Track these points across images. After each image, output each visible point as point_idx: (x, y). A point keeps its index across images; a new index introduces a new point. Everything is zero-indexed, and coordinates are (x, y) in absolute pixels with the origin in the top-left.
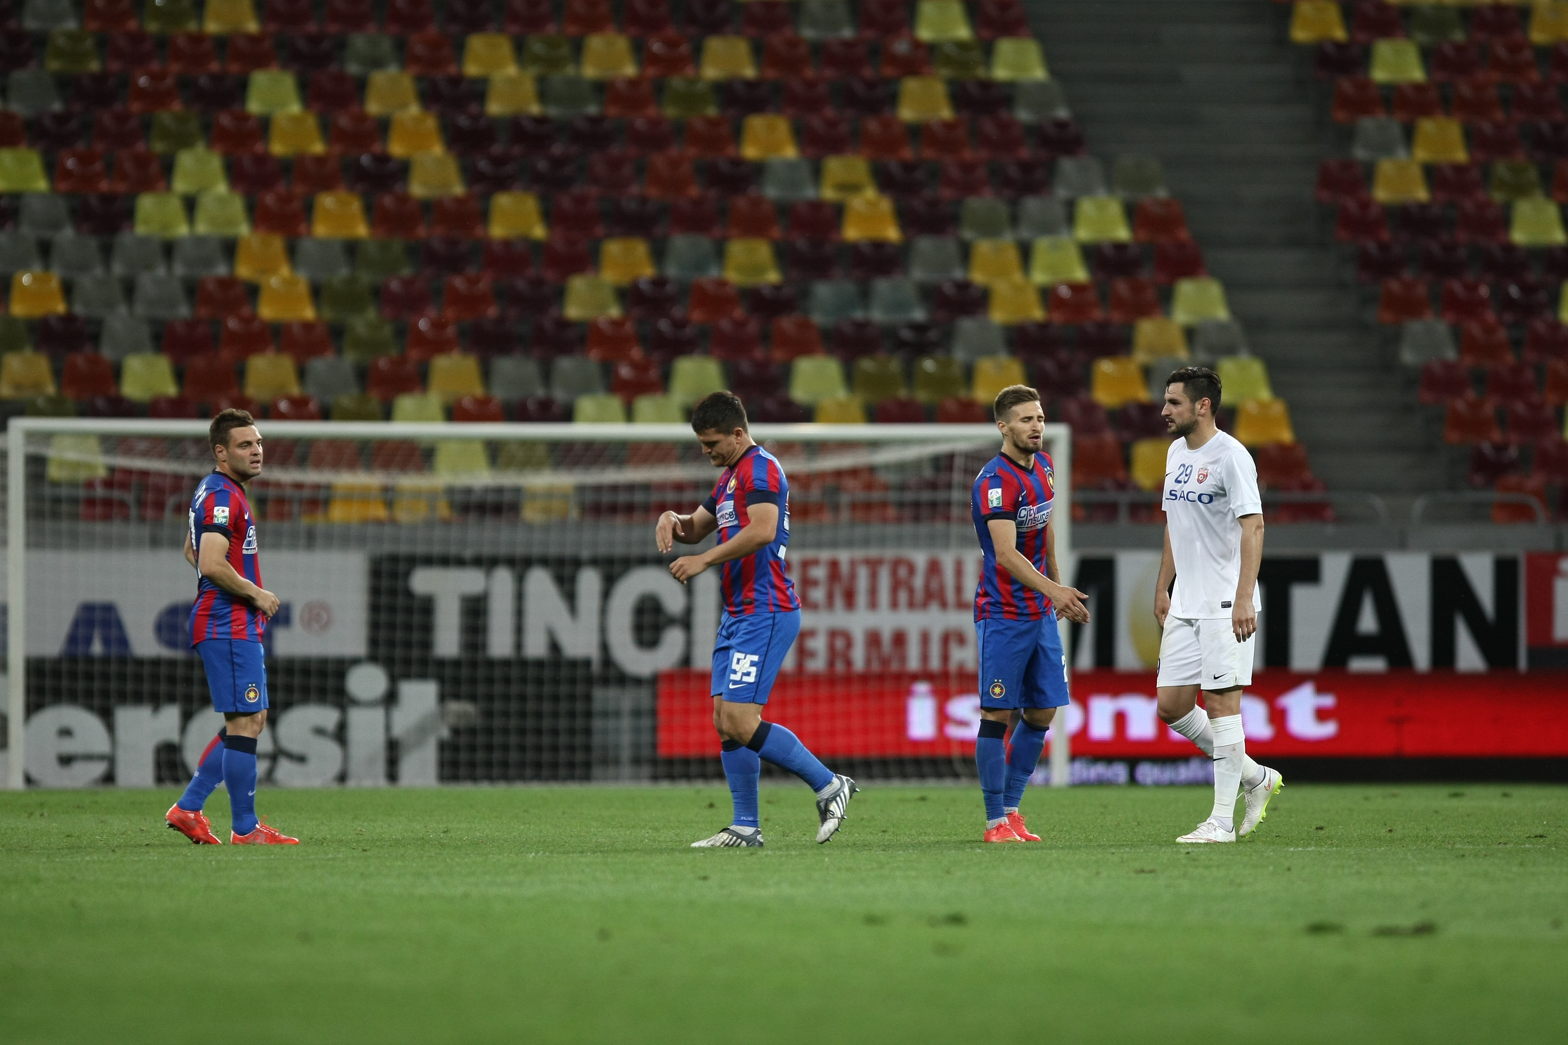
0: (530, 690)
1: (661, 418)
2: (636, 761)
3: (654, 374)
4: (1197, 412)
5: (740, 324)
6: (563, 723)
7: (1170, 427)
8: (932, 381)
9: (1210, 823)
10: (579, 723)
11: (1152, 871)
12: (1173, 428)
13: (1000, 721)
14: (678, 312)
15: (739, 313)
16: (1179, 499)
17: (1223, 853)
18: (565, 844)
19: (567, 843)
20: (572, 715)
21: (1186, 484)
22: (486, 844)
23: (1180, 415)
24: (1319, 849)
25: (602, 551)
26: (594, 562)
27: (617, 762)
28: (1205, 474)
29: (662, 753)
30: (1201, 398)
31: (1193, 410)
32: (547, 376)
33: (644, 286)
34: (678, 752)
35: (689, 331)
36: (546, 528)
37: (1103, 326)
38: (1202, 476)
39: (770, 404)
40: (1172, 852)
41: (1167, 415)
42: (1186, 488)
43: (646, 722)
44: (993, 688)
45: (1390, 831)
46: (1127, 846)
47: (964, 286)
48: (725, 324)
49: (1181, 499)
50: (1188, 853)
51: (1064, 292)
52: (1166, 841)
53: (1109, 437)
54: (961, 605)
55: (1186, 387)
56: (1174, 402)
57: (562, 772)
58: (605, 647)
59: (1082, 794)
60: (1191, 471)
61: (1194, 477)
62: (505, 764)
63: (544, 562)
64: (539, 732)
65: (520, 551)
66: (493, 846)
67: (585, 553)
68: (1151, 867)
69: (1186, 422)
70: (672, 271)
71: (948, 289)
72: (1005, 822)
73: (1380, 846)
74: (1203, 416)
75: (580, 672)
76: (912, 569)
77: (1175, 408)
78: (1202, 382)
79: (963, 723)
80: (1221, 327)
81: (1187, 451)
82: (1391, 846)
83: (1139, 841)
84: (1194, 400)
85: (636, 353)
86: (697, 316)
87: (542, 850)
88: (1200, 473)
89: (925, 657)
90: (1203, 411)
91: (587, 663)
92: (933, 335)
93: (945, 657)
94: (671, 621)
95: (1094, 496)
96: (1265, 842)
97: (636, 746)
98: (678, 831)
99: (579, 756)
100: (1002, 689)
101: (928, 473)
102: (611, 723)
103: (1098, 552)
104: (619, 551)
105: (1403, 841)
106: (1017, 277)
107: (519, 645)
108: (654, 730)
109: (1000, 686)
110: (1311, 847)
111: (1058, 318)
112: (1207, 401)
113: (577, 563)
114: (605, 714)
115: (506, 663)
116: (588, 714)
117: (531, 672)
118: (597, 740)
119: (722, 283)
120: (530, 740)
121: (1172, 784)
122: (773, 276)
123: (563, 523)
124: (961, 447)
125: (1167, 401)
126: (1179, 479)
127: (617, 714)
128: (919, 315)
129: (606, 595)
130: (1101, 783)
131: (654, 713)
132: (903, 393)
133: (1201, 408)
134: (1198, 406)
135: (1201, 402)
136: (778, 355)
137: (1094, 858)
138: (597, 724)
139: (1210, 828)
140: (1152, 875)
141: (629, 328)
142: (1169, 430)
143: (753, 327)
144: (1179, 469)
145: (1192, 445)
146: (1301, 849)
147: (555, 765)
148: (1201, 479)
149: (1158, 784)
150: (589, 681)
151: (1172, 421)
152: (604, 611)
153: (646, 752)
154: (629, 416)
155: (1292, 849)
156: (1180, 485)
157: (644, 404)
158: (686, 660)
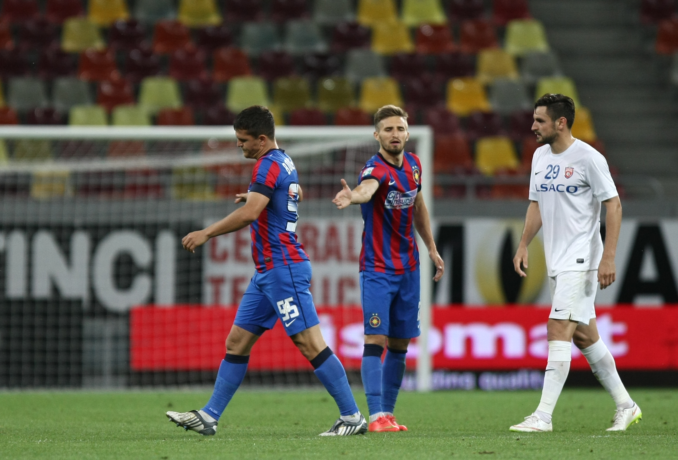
0: (38, 321)
1: (133, 122)
2: (116, 373)
3: (127, 90)
4: (556, 128)
5: (190, 55)
6: (62, 345)
7: (538, 138)
8: (330, 96)
9: (534, 417)
10: (73, 345)
11: (491, 453)
12: (540, 139)
13: (377, 343)
14: (145, 45)
15: (190, 45)
16: (549, 191)
17: (543, 439)
18: (64, 433)
19: (65, 433)
20: (68, 339)
21: (554, 179)
22: (6, 433)
23: (545, 130)
24: (613, 436)
25: (90, 219)
26: (85, 228)
27: (101, 374)
28: (571, 171)
29: (134, 366)
30: (559, 117)
31: (554, 126)
32: (50, 92)
33: (121, 27)
34: (145, 366)
35: (153, 59)
36: (49, 203)
37: (456, 55)
38: (569, 173)
39: (212, 113)
40: (507, 439)
41: (536, 130)
42: (555, 183)
43: (122, 345)
44: (372, 320)
45: (665, 423)
46: (473, 435)
47: (354, 27)
48: (179, 54)
49: (551, 190)
50: (518, 439)
51: (427, 31)
52: (502, 431)
53: (460, 136)
54: (352, 259)
55: (548, 109)
56: (540, 121)
57: (61, 380)
58: (92, 290)
59: (441, 397)
60: (559, 169)
61: (562, 173)
62: (19, 375)
63: (48, 227)
64: (44, 351)
65: (30, 219)
66: (11, 435)
67: (78, 221)
68: (491, 450)
69: (549, 135)
70: (141, 15)
71: (342, 28)
72: (383, 416)
73: (658, 434)
74: (561, 130)
75: (74, 308)
76: (316, 232)
77: (541, 125)
78: (560, 105)
79: (353, 345)
80: (542, 57)
81: (551, 155)
82: (666, 434)
83: (482, 431)
84: (554, 119)
85: (115, 75)
86: (159, 48)
87: (47, 438)
88: (566, 171)
89: (326, 297)
90: (561, 127)
91: (79, 302)
92: (332, 62)
93: (341, 297)
94: (140, 271)
95: (449, 179)
96: (574, 432)
97: (115, 362)
98: (146, 424)
99: (73, 369)
100: (378, 320)
101: (327, 163)
102: (96, 346)
103: (451, 220)
104: (102, 219)
105: (675, 431)
106: (392, 19)
107: (29, 287)
108: (128, 350)
109: (376, 318)
110: (607, 435)
111: (423, 50)
112: (564, 119)
113: (72, 229)
114: (93, 339)
115: (20, 302)
116: (80, 339)
117: (38, 308)
118: (86, 357)
119: (177, 25)
120: (38, 357)
121: (507, 390)
122: (214, 19)
123: (61, 200)
124: (352, 144)
125: (535, 120)
126: (548, 176)
127: (101, 339)
128: (321, 47)
129: (93, 251)
130: (456, 388)
131: (128, 338)
132: (309, 104)
133: (560, 124)
134: (557, 123)
135: (559, 120)
136: (218, 76)
137: (449, 443)
138: (87, 346)
139: (534, 419)
140: (493, 455)
141: (110, 57)
142: (537, 141)
143: (200, 56)
144: (547, 168)
145: (556, 151)
146: (600, 436)
147: (55, 376)
148: (568, 175)
149: (497, 390)
150: (81, 314)
151: (540, 134)
152: (91, 264)
153: (122, 366)
154: (110, 121)
155: (594, 436)
156: (549, 180)
157: (121, 113)
158: (152, 300)
